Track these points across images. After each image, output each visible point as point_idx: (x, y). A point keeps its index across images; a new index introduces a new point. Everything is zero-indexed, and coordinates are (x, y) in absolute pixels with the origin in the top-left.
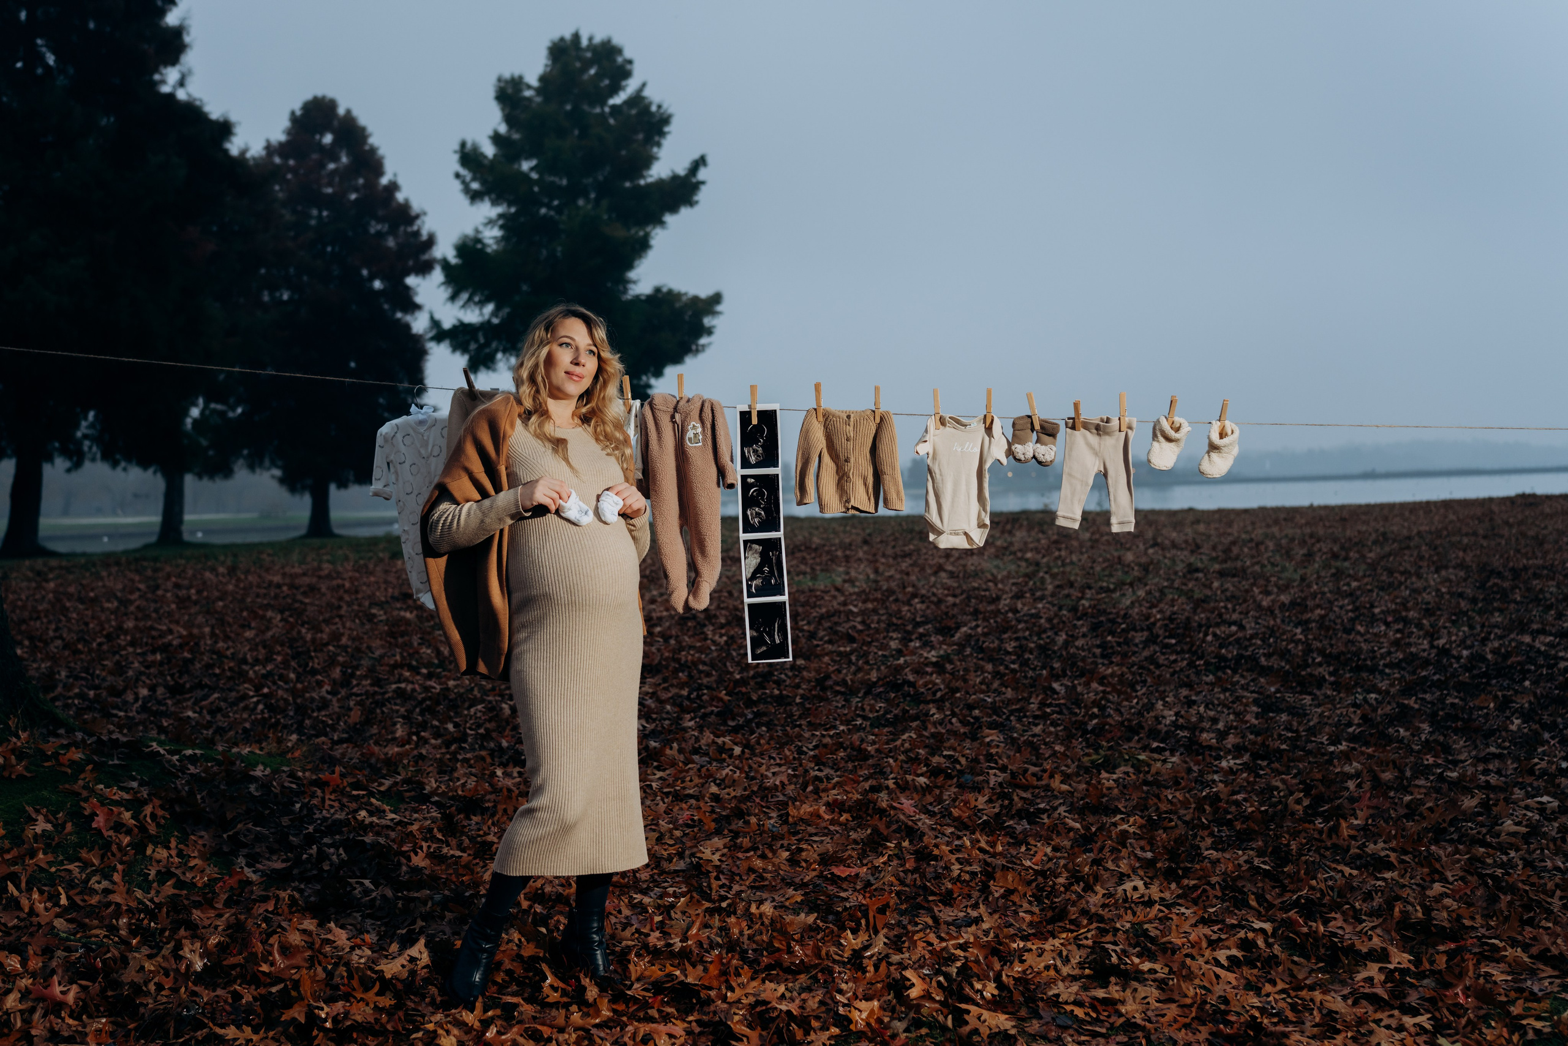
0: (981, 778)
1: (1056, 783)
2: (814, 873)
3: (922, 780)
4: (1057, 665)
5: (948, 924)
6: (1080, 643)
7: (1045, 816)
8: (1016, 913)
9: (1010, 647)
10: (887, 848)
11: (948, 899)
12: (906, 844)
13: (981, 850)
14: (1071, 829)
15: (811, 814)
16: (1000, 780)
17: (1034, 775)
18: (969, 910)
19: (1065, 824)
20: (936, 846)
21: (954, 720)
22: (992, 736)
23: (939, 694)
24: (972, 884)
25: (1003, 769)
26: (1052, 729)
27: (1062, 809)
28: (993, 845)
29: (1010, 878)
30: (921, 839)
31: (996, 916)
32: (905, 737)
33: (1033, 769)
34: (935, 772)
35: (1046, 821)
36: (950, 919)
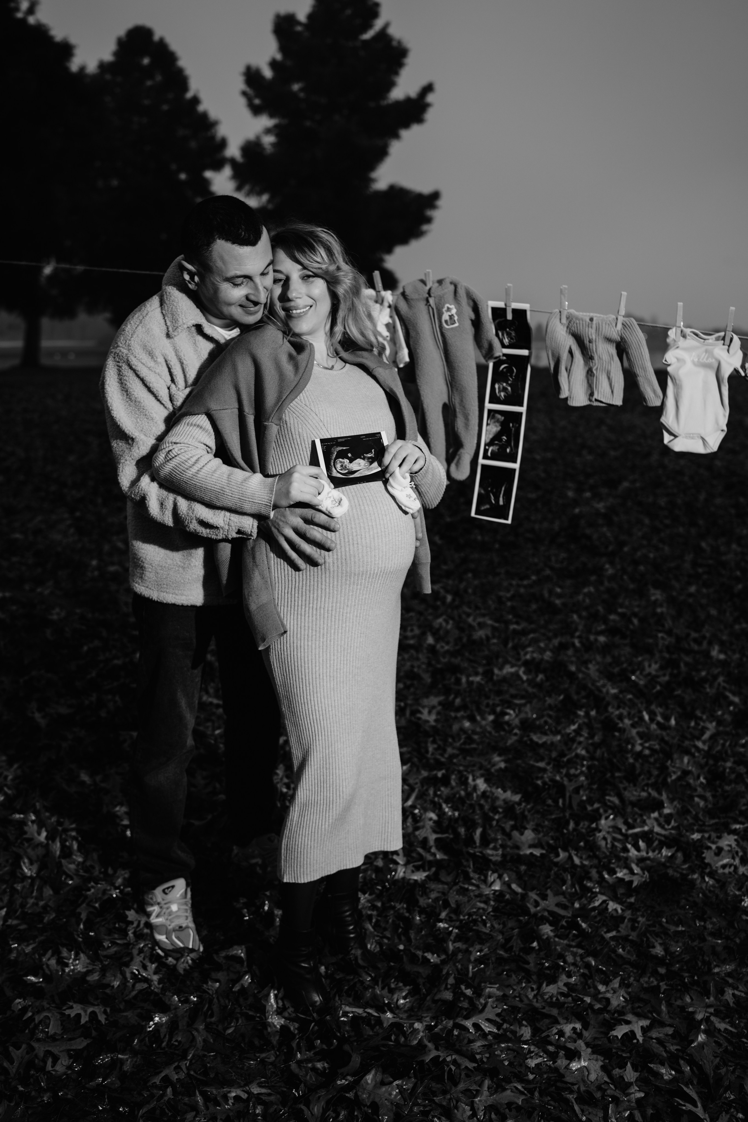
0: (651, 641)
1: (715, 652)
2: (515, 738)
3: (602, 639)
4: (701, 522)
5: (633, 804)
6: (718, 501)
7: (707, 686)
8: (691, 798)
9: (662, 502)
10: (578, 716)
11: (632, 777)
12: (593, 713)
13: (658, 724)
14: (731, 703)
15: (512, 674)
16: (666, 643)
17: (695, 640)
18: (650, 790)
19: (726, 697)
20: (621, 717)
21: (625, 577)
22: (656, 595)
23: (611, 548)
24: (652, 760)
25: (669, 633)
26: (704, 591)
27: (721, 679)
28: (667, 719)
29: (686, 760)
30: (606, 710)
31: (675, 803)
32: (586, 590)
33: (694, 635)
34: (612, 631)
35: (708, 690)
36: (633, 799)
